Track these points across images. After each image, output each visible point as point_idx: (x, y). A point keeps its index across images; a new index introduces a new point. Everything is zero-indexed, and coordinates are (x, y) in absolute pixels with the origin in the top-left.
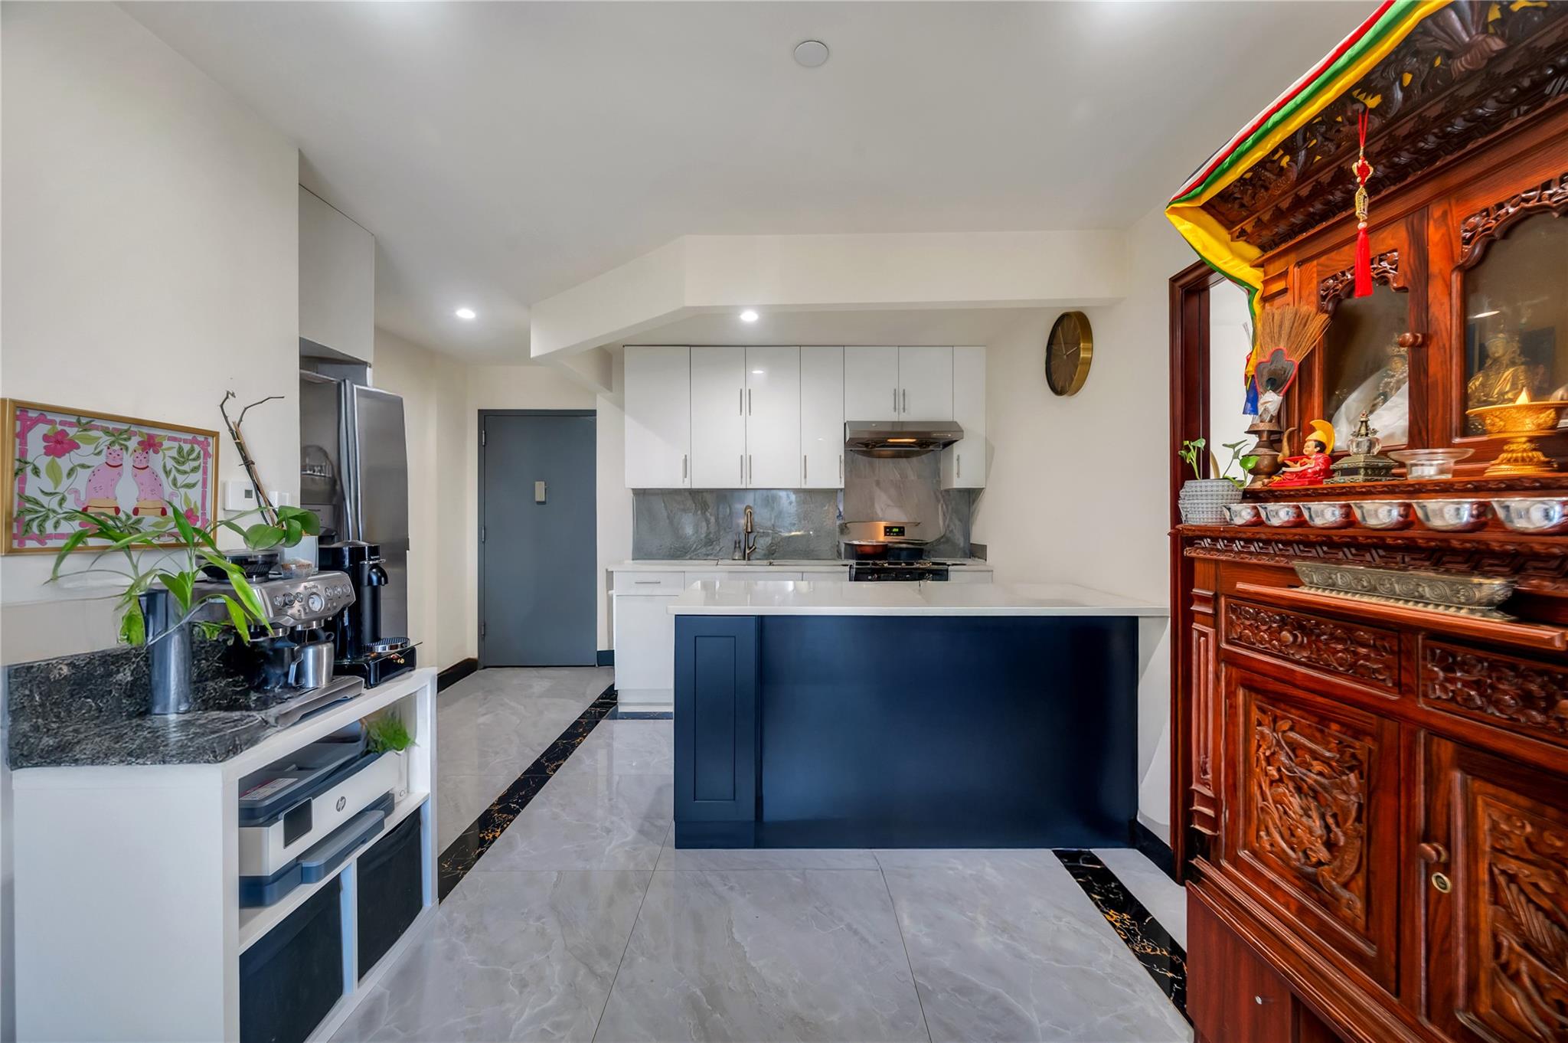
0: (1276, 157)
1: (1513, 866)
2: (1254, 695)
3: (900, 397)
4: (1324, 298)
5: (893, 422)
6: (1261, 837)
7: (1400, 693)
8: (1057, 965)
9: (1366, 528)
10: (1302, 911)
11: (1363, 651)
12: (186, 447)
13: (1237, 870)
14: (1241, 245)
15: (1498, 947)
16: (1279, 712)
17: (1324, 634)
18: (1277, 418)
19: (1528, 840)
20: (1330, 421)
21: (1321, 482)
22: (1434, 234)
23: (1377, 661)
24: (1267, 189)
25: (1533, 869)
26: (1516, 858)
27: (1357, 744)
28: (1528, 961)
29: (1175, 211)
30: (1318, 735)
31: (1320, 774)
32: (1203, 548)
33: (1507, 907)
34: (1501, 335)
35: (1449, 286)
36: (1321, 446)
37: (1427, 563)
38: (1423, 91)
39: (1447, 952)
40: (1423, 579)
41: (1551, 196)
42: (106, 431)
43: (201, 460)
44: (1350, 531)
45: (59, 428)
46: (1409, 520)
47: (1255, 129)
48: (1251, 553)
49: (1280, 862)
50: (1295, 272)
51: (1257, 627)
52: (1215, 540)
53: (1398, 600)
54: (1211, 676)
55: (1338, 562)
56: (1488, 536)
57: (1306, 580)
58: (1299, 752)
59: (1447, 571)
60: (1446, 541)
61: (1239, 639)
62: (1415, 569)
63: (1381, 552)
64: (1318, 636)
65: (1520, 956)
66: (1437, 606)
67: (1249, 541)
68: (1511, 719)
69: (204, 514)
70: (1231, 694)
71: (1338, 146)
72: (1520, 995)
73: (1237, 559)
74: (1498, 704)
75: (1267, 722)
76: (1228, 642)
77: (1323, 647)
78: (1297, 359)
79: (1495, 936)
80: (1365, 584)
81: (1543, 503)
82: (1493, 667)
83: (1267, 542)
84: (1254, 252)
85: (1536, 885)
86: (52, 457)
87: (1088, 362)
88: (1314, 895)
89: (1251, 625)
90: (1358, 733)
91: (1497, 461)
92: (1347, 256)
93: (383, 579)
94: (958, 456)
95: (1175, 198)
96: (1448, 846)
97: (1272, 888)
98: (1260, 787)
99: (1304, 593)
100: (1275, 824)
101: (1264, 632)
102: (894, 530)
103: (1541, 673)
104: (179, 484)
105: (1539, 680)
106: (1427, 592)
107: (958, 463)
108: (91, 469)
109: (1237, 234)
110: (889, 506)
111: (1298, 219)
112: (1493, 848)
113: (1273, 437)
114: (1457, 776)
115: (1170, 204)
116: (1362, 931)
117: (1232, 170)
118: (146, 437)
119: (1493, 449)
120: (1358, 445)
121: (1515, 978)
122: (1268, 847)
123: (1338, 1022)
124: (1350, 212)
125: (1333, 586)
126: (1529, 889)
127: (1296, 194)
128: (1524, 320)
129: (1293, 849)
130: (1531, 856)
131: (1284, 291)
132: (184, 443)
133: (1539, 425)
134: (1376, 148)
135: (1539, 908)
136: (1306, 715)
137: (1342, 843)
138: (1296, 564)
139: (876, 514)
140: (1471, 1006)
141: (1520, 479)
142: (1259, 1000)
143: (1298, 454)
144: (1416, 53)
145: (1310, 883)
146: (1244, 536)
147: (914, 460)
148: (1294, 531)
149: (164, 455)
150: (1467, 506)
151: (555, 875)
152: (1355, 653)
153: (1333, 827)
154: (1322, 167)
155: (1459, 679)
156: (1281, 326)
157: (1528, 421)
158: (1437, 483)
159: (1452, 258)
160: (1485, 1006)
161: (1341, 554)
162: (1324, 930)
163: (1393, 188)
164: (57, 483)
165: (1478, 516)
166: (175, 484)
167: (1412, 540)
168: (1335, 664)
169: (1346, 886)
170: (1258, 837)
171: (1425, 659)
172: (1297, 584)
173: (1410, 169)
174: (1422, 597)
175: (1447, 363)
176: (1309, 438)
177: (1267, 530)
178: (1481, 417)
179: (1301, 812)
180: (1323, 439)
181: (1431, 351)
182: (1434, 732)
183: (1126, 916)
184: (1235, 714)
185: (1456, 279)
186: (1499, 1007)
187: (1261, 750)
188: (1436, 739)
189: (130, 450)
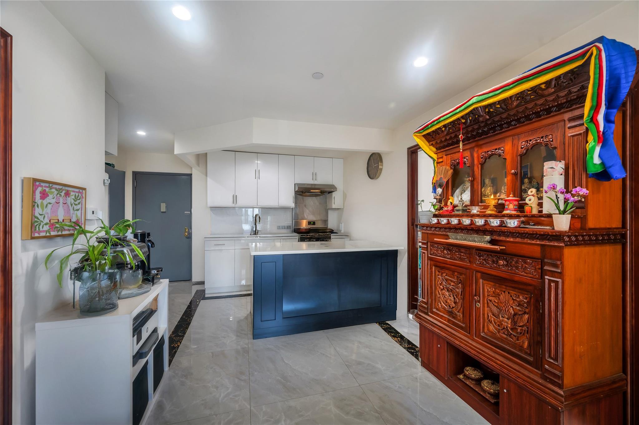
0: (441, 127)
1: (491, 298)
2: (437, 268)
3: (314, 175)
4: (452, 165)
5: (312, 184)
6: (439, 305)
7: (470, 263)
8: (383, 353)
9: (464, 225)
10: (449, 321)
11: (462, 254)
12: (77, 194)
13: (433, 315)
14: (431, 147)
15: (488, 316)
16: (443, 272)
17: (454, 251)
18: (441, 195)
19: (493, 292)
20: (453, 197)
21: (452, 213)
22: (475, 155)
23: (465, 256)
24: (439, 135)
25: (494, 298)
26: (492, 296)
27: (461, 277)
28: (493, 318)
29: (415, 135)
30: (452, 276)
31: (453, 285)
32: (424, 230)
33: (490, 307)
34: (488, 179)
35: (478, 168)
36: (451, 203)
37: (475, 233)
38: (474, 122)
39: (479, 320)
40: (476, 237)
41: (497, 152)
42: (56, 190)
43: (81, 200)
44: (460, 226)
45: (44, 188)
46: (472, 223)
47: (437, 120)
48: (437, 231)
49: (443, 310)
50: (445, 157)
51: (438, 250)
52: (427, 227)
53: (470, 242)
54: (426, 264)
55: (457, 233)
56: (487, 227)
57: (451, 238)
58: (448, 281)
59: (479, 235)
60: (479, 228)
61: (433, 253)
62: (473, 234)
63: (466, 231)
64: (452, 251)
65: (492, 317)
66: (478, 243)
67: (436, 228)
68: (491, 266)
69: (81, 221)
70: (431, 268)
71: (456, 129)
72: (492, 325)
73: (433, 233)
74: (488, 263)
75: (440, 274)
76: (430, 254)
77: (453, 254)
78: (446, 180)
79: (488, 314)
80: (464, 238)
81: (496, 220)
82: (488, 255)
83: (440, 228)
84: (434, 149)
85: (495, 301)
86: (42, 200)
87: (381, 169)
88: (451, 316)
89: (436, 250)
90: (461, 274)
91: (488, 210)
92: (457, 156)
93: (153, 245)
94: (334, 197)
95: (415, 132)
96: (479, 297)
97: (442, 317)
98: (438, 291)
99: (450, 241)
100: (442, 300)
101: (440, 251)
102: (312, 223)
103: (495, 256)
104: (75, 210)
105: (495, 257)
106: (476, 240)
107: (334, 199)
108: (52, 204)
109: (431, 144)
110: (309, 214)
111: (446, 144)
112: (487, 295)
113: (440, 200)
114: (481, 280)
115: (414, 133)
116: (462, 321)
117: (431, 128)
118: (66, 191)
119: (486, 207)
120: (460, 204)
121: (491, 322)
122: (440, 307)
123: (457, 344)
124: (459, 145)
125: (457, 239)
126: (493, 302)
127: (446, 138)
128: (492, 177)
129: (446, 306)
130: (494, 295)
131: (442, 162)
132: (77, 193)
133: (495, 203)
134: (464, 132)
135: (495, 306)
136: (449, 271)
137: (458, 301)
138: (448, 234)
139: (305, 217)
140: (483, 331)
141: (492, 214)
142: (439, 346)
143: (446, 205)
144: (472, 114)
145: (451, 313)
146: (435, 226)
147: (318, 197)
148: (447, 225)
149: (71, 198)
150: (483, 220)
151: (210, 354)
152: (461, 255)
153: (456, 298)
154: (452, 133)
155: (481, 259)
156: (442, 171)
157: (493, 202)
158: (477, 214)
159: (479, 161)
160: (486, 331)
161: (458, 231)
162: (454, 324)
163: (467, 142)
164: (43, 210)
165: (485, 223)
166: (73, 209)
167: (473, 228)
168: (456, 258)
169: (458, 312)
170: (438, 305)
171: (475, 255)
172: (449, 239)
173: (470, 138)
174: (475, 241)
175: (478, 185)
176: (449, 201)
177: (440, 225)
178: (484, 200)
179: (448, 296)
180: (452, 202)
181: (475, 182)
182: (477, 271)
183: (399, 339)
184: (432, 273)
185: (480, 166)
186: (488, 329)
187: (439, 282)
188: (477, 273)
189: (62, 196)
